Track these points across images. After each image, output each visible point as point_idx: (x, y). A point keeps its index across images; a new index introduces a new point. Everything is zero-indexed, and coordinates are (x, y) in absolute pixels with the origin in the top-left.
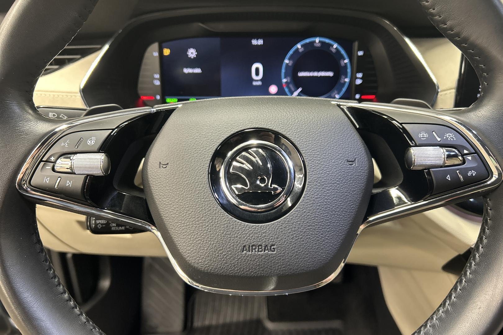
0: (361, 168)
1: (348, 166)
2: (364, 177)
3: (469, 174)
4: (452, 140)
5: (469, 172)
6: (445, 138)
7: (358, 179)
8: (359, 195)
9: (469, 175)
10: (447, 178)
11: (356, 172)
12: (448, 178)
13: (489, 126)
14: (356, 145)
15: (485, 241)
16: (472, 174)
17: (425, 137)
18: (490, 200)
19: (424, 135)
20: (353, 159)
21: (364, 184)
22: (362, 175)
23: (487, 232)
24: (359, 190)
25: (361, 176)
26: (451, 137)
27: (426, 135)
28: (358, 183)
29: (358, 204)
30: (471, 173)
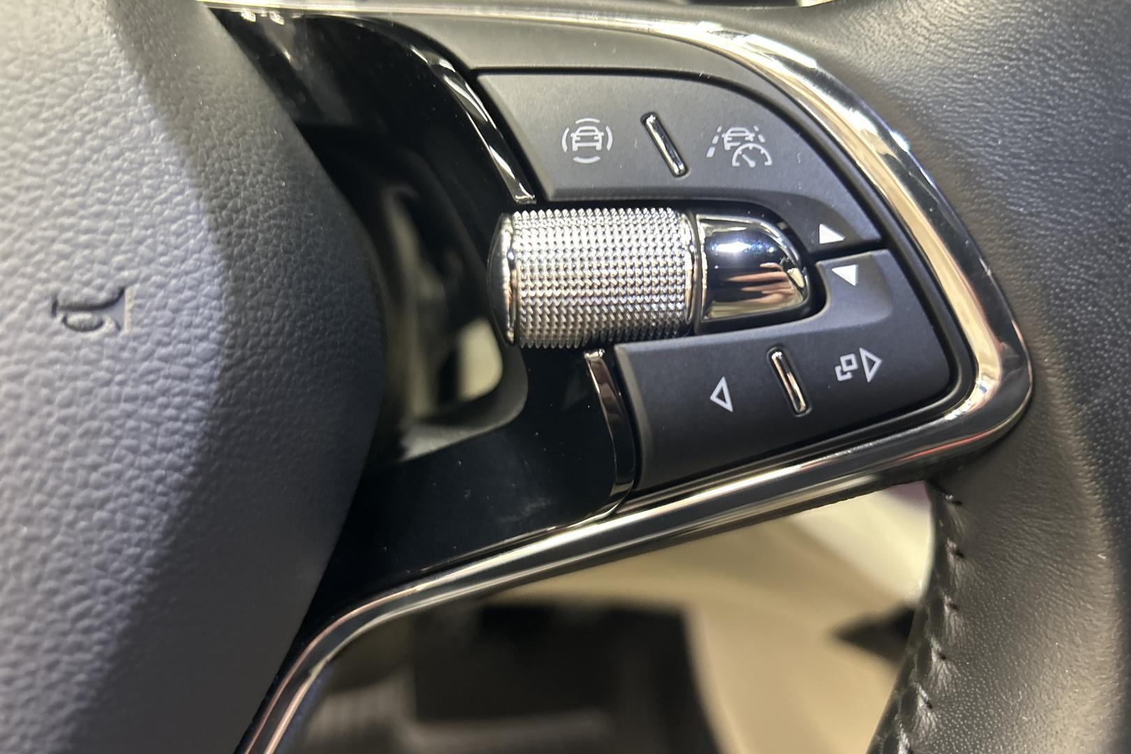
0: (163, 351)
1: (59, 339)
2: (179, 408)
3: (844, 371)
4: (752, 164)
5: (843, 359)
6: (711, 153)
7: (131, 423)
8: (140, 529)
9: (840, 378)
10: (714, 398)
11: (119, 378)
12: (721, 396)
13: (960, 76)
14: (143, 198)
15: (927, 718)
16: (859, 373)
17: (599, 146)
18: (957, 503)
19: (591, 139)
20: (101, 288)
21: (185, 450)
22: (164, 392)
23: (937, 675)
24: (136, 497)
25: (161, 400)
26: (746, 151)
27: (605, 139)
28: (134, 450)
29: (130, 588)
30: (854, 366)
